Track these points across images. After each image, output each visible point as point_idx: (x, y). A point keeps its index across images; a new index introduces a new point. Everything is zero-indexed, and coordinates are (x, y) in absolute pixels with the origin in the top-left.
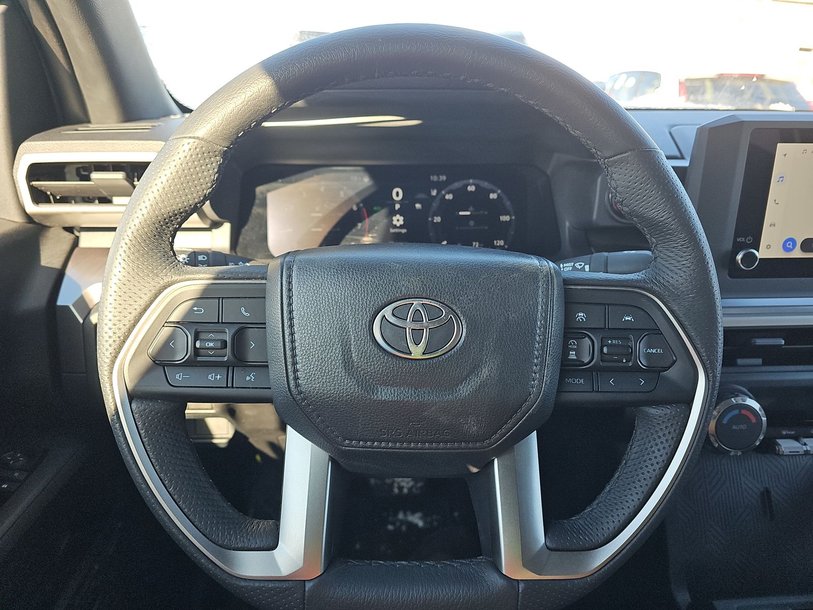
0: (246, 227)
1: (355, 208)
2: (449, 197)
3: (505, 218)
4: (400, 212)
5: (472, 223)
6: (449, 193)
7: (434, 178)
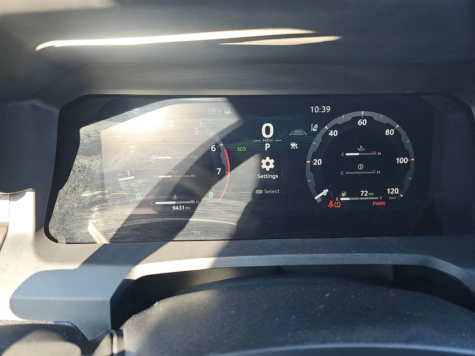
0: (65, 188)
1: (213, 149)
2: (333, 133)
3: (403, 160)
4: (271, 154)
5: (361, 166)
6: (333, 128)
7: (315, 109)
